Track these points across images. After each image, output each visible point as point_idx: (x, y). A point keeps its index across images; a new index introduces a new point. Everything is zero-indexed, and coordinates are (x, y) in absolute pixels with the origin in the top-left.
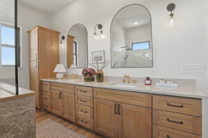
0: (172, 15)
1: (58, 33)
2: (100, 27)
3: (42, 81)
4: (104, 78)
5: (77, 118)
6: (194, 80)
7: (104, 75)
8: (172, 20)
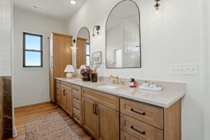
0: (157, 5)
1: (71, 37)
2: (98, 28)
3: (56, 80)
4: (98, 78)
5: (73, 114)
6: (185, 84)
7: (99, 76)
8: (157, 12)
